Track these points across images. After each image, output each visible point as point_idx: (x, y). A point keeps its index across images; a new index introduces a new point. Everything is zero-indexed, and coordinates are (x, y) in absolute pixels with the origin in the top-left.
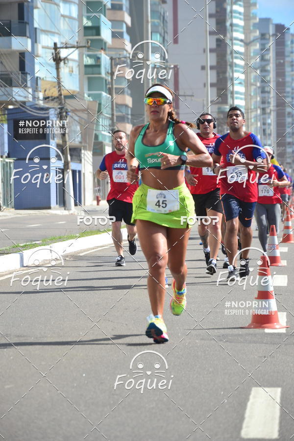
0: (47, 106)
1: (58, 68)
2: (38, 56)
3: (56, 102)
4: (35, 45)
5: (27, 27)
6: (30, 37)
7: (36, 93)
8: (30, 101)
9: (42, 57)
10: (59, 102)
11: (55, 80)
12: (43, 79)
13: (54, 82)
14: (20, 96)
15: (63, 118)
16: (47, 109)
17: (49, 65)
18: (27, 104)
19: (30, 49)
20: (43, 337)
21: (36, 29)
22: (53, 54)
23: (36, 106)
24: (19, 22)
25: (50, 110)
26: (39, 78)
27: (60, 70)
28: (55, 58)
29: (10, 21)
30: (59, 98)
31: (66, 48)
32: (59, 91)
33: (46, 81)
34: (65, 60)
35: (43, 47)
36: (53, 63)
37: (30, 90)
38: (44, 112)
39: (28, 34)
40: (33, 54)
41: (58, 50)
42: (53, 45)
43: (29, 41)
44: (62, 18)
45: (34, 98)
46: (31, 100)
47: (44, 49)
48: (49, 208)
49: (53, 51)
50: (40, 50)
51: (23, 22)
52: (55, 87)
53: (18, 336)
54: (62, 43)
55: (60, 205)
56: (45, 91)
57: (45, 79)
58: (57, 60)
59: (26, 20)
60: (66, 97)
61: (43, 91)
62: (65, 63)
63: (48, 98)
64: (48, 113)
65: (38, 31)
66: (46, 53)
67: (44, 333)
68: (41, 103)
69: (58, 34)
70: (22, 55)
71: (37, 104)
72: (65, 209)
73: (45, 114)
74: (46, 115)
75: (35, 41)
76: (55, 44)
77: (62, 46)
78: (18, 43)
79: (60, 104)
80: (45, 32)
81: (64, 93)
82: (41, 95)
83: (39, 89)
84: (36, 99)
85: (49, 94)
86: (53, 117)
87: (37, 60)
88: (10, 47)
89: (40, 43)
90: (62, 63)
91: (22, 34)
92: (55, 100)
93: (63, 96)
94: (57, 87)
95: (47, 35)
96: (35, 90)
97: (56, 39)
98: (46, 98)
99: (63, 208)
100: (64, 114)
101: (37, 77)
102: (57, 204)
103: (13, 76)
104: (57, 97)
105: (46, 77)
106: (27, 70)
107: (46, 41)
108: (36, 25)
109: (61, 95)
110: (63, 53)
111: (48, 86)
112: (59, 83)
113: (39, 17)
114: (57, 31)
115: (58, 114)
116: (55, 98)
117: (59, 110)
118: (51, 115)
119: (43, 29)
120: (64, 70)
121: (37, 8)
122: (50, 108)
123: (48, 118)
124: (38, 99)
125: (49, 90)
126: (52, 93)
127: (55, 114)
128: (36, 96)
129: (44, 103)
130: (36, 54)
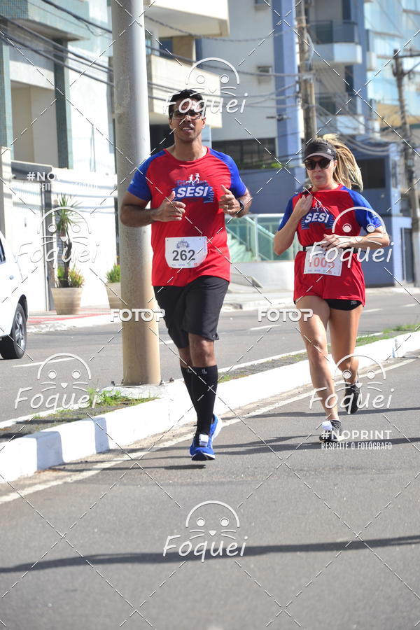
0: (385, 140)
1: (400, 86)
2: (371, 70)
4: (367, 54)
5: (356, 28)
6: (360, 43)
7: (370, 123)
8: (360, 135)
10: (403, 134)
11: (397, 103)
12: (379, 102)
13: (395, 106)
14: (347, 127)
15: (409, 157)
16: (386, 144)
17: (388, 82)
18: (358, 139)
19: (359, 60)
20: (388, 469)
21: (368, 31)
22: (392, 66)
23: (370, 141)
24: (344, 23)
25: (391, 146)
26: (373, 102)
27: (403, 88)
28: (395, 71)
29: (331, 22)
30: (402, 128)
31: (411, 56)
32: (403, 118)
33: (384, 104)
34: (411, 73)
35: (379, 57)
36: (393, 79)
37: (362, 119)
38: (381, 149)
39: (356, 39)
40: (365, 68)
41: (400, 60)
42: (390, 53)
43: (359, 49)
44: (405, 15)
45: (367, 129)
46: (362, 131)
47: (380, 60)
48: (392, 285)
49: (393, 62)
50: (374, 62)
51: (350, 23)
52: (396, 113)
53: (353, 468)
54: (405, 50)
55: (407, 280)
57: (382, 102)
58: (399, 74)
59: (353, 19)
60: (413, 126)
61: (380, 119)
62: (410, 78)
63: (388, 128)
64: (387, 151)
65: (371, 35)
66: (383, 65)
67: (390, 463)
68: (377, 137)
69: (398, 37)
70: (349, 69)
71: (370, 138)
72: (415, 286)
73: (383, 151)
74: (385, 153)
75: (367, 49)
76: (395, 51)
77: (405, 54)
78: (343, 53)
79: (405, 136)
80: (381, 35)
81: (409, 120)
82: (377, 126)
83: (375, 116)
84: (371, 131)
85: (388, 123)
86: (395, 156)
87: (370, 75)
88: (332, 59)
89: (373, 51)
90: (406, 79)
91: (349, 39)
92: (398, 132)
93: (408, 126)
94: (400, 113)
95: (384, 39)
96: (369, 118)
97: (397, 45)
98: (384, 130)
99: (412, 285)
100: (411, 150)
101: (371, 100)
102: (403, 278)
103: (337, 100)
104: (400, 128)
105: (383, 99)
106: (356, 90)
107: (382, 47)
108: (368, 26)
109: (405, 124)
110: (408, 64)
111: (386, 112)
112: (402, 107)
113: (371, 16)
114: (397, 33)
115: (402, 151)
116: (397, 129)
117: (402, 146)
118: (392, 152)
119: (379, 30)
120: (409, 88)
121: (369, 1)
122: (390, 143)
123: (388, 157)
124: (373, 130)
125: (389, 117)
126: (393, 122)
127: (398, 152)
128: (370, 127)
129: (381, 136)
130: (368, 67)
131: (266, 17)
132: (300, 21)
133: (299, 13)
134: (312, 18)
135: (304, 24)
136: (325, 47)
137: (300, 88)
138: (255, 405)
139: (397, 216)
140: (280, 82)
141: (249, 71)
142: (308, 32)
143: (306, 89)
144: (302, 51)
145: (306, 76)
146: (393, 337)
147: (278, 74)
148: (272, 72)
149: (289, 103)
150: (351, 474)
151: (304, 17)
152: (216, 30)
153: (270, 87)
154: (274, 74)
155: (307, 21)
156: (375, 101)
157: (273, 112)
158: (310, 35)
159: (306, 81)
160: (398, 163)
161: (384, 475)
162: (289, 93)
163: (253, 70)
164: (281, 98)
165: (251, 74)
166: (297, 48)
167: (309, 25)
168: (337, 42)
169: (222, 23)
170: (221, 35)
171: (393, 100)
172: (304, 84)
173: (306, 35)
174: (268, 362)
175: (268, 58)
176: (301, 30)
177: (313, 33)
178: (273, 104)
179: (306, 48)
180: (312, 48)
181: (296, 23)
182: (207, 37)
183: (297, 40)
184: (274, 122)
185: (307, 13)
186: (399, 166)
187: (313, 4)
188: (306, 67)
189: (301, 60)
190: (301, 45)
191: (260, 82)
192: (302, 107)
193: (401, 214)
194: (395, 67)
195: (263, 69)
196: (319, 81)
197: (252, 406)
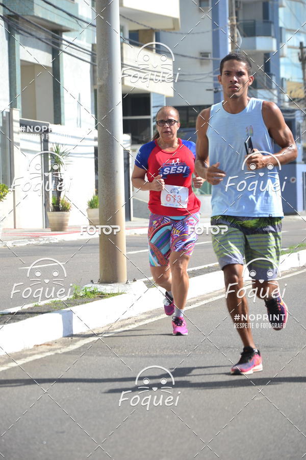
0: (292, 107)
1: (304, 69)
2: (283, 56)
3: (303, 103)
4: (281, 45)
5: (272, 26)
6: (275, 37)
7: (282, 95)
9: (288, 58)
10: (305, 103)
11: (302, 81)
12: (289, 80)
13: (300, 83)
16: (293, 111)
17: (295, 65)
19: (275, 49)
20: (292, 348)
21: (281, 28)
22: (299, 54)
24: (264, 22)
25: (297, 112)
26: (284, 80)
28: (301, 58)
29: (255, 21)
32: (305, 92)
33: (292, 82)
35: (289, 47)
36: (299, 63)
37: (275, 92)
38: (290, 114)
39: (273, 34)
40: (278, 55)
41: (304, 50)
42: (297, 44)
43: (274, 41)
45: (279, 99)
46: (276, 101)
47: (290, 49)
48: (296, 214)
49: (299, 51)
50: (285, 50)
51: (268, 22)
52: (301, 88)
53: (267, 347)
56: (291, 92)
57: (290, 80)
58: (304, 60)
59: (270, 19)
61: (289, 92)
63: (294, 99)
64: (294, 116)
65: (283, 31)
66: (291, 53)
67: (294, 343)
68: (287, 105)
69: (304, 32)
70: (267, 55)
71: (282, 107)
73: (291, 116)
74: (292, 118)
75: (280, 41)
76: (301, 43)
78: (263, 44)
80: (291, 31)
82: (286, 97)
83: (285, 91)
84: (282, 101)
85: (295, 95)
86: (299, 120)
87: (282, 60)
88: (255, 48)
89: (285, 42)
91: (267, 34)
92: (302, 102)
94: (304, 88)
96: (281, 92)
97: (303, 39)
98: (292, 100)
101: (283, 79)
102: (304, 209)
103: (258, 78)
104: (304, 99)
105: (291, 78)
106: (272, 71)
107: (292, 41)
108: (281, 24)
111: (294, 88)
112: (305, 84)
113: (284, 17)
114: (303, 30)
115: (304, 117)
116: (301, 100)
118: (297, 117)
119: (289, 27)
121: (282, 6)
122: (296, 110)
123: (294, 120)
124: (284, 100)
125: (295, 91)
126: (299, 95)
127: (301, 117)
128: (282, 98)
129: (289, 105)
130: (281, 54)
131: (208, 16)
132: (232, 20)
133: (231, 14)
134: (241, 18)
135: (235, 23)
136: (250, 39)
138: (195, 300)
139: (300, 163)
140: (216, 65)
141: (194, 56)
142: (238, 28)
144: (233, 42)
146: (296, 252)
147: (215, 59)
148: (210, 57)
150: (265, 351)
151: (235, 17)
152: (171, 26)
153: (209, 68)
154: (212, 58)
155: (237, 20)
156: (286, 79)
157: (211, 86)
158: (239, 31)
160: (301, 125)
161: (289, 352)
163: (197, 55)
165: (196, 58)
166: (229, 41)
167: (238, 23)
168: (258, 36)
169: (175, 20)
170: (174, 29)
171: (299, 79)
173: (236, 30)
174: (205, 268)
175: (208, 47)
176: (232, 30)
177: (241, 28)
178: (211, 80)
179: (236, 40)
180: (241, 40)
181: (229, 21)
182: (164, 31)
183: (229, 34)
184: (212, 93)
185: (237, 14)
186: (302, 127)
187: (241, 8)
189: (232, 49)
190: (233, 37)
191: (202, 64)
193: (303, 162)
194: (300, 54)
195: (204, 55)
197: (193, 300)
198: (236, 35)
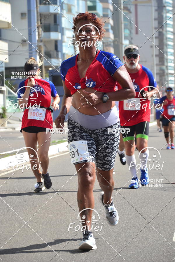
2: (64, 42)
4: (63, 36)
5: (59, 27)
6: (60, 32)
9: (67, 43)
12: (67, 54)
14: (55, 63)
17: (71, 47)
19: (60, 38)
21: (63, 28)
24: (54, 24)
35: (67, 37)
37: (61, 60)
39: (59, 30)
40: (62, 41)
43: (60, 35)
47: (68, 39)
50: (65, 39)
51: (56, 25)
59: (58, 23)
70: (56, 42)
75: (63, 34)
78: (54, 36)
80: (69, 29)
87: (64, 44)
88: (50, 38)
89: (65, 35)
91: (56, 30)
101: (64, 53)
103: (52, 53)
105: (69, 53)
106: (59, 49)
107: (69, 34)
108: (63, 26)
113: (65, 22)
119: (67, 27)
121: (63, 17)
131: (25, 22)
132: (38, 24)
133: (38, 20)
134: (43, 22)
135: (40, 25)
136: (47, 33)
137: (38, 48)
140: (30, 46)
142: (41, 27)
143: (40, 49)
144: (39, 35)
145: (40, 44)
148: (28, 42)
149: (34, 54)
151: (39, 22)
152: (7, 26)
153: (27, 48)
157: (28, 57)
159: (40, 46)
162: (34, 50)
163: (21, 41)
164: (31, 52)
165: (20, 43)
166: (37, 33)
168: (52, 31)
169: (9, 23)
170: (8, 28)
172: (39, 47)
173: (40, 29)
175: (26, 37)
176: (38, 28)
177: (43, 28)
178: (28, 54)
179: (40, 33)
180: (43, 34)
181: (36, 24)
182: (3, 28)
183: (37, 30)
185: (41, 21)
187: (43, 17)
188: (40, 41)
189: (39, 37)
192: (39, 55)
195: (25, 41)
196: (45, 46)
198: (40, 31)
